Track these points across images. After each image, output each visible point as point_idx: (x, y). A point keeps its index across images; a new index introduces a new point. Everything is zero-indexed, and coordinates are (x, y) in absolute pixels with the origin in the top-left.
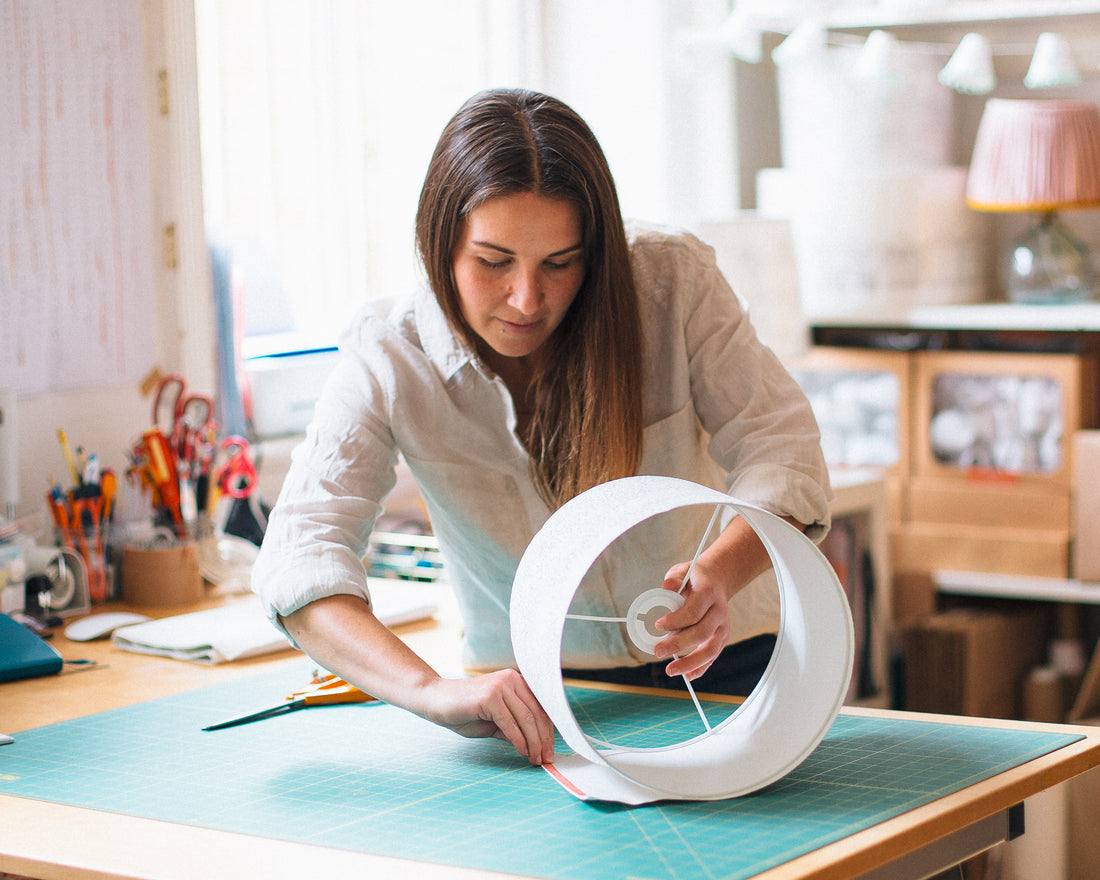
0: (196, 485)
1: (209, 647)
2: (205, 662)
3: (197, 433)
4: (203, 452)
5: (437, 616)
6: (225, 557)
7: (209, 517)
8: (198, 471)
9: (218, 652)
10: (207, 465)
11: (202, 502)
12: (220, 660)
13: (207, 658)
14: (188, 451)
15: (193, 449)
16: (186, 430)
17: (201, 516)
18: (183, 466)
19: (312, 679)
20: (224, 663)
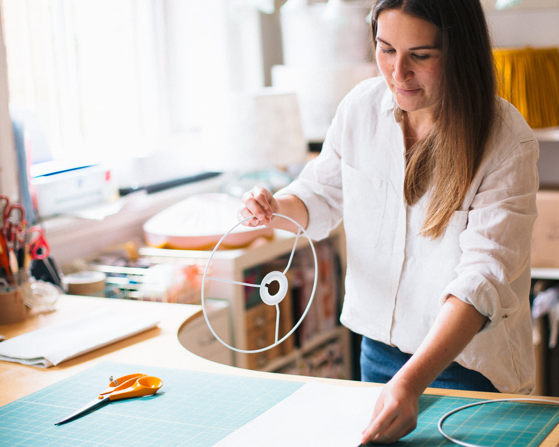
0: (17, 254)
1: (42, 358)
2: (42, 367)
3: (17, 226)
4: (20, 236)
5: (159, 326)
6: (35, 292)
7: (25, 271)
8: (18, 247)
9: (47, 360)
10: (22, 243)
11: (21, 263)
12: (50, 365)
13: (41, 364)
14: (13, 237)
15: (15, 235)
16: (11, 225)
17: (21, 271)
18: (10, 245)
19: (110, 383)
20: (51, 367)
